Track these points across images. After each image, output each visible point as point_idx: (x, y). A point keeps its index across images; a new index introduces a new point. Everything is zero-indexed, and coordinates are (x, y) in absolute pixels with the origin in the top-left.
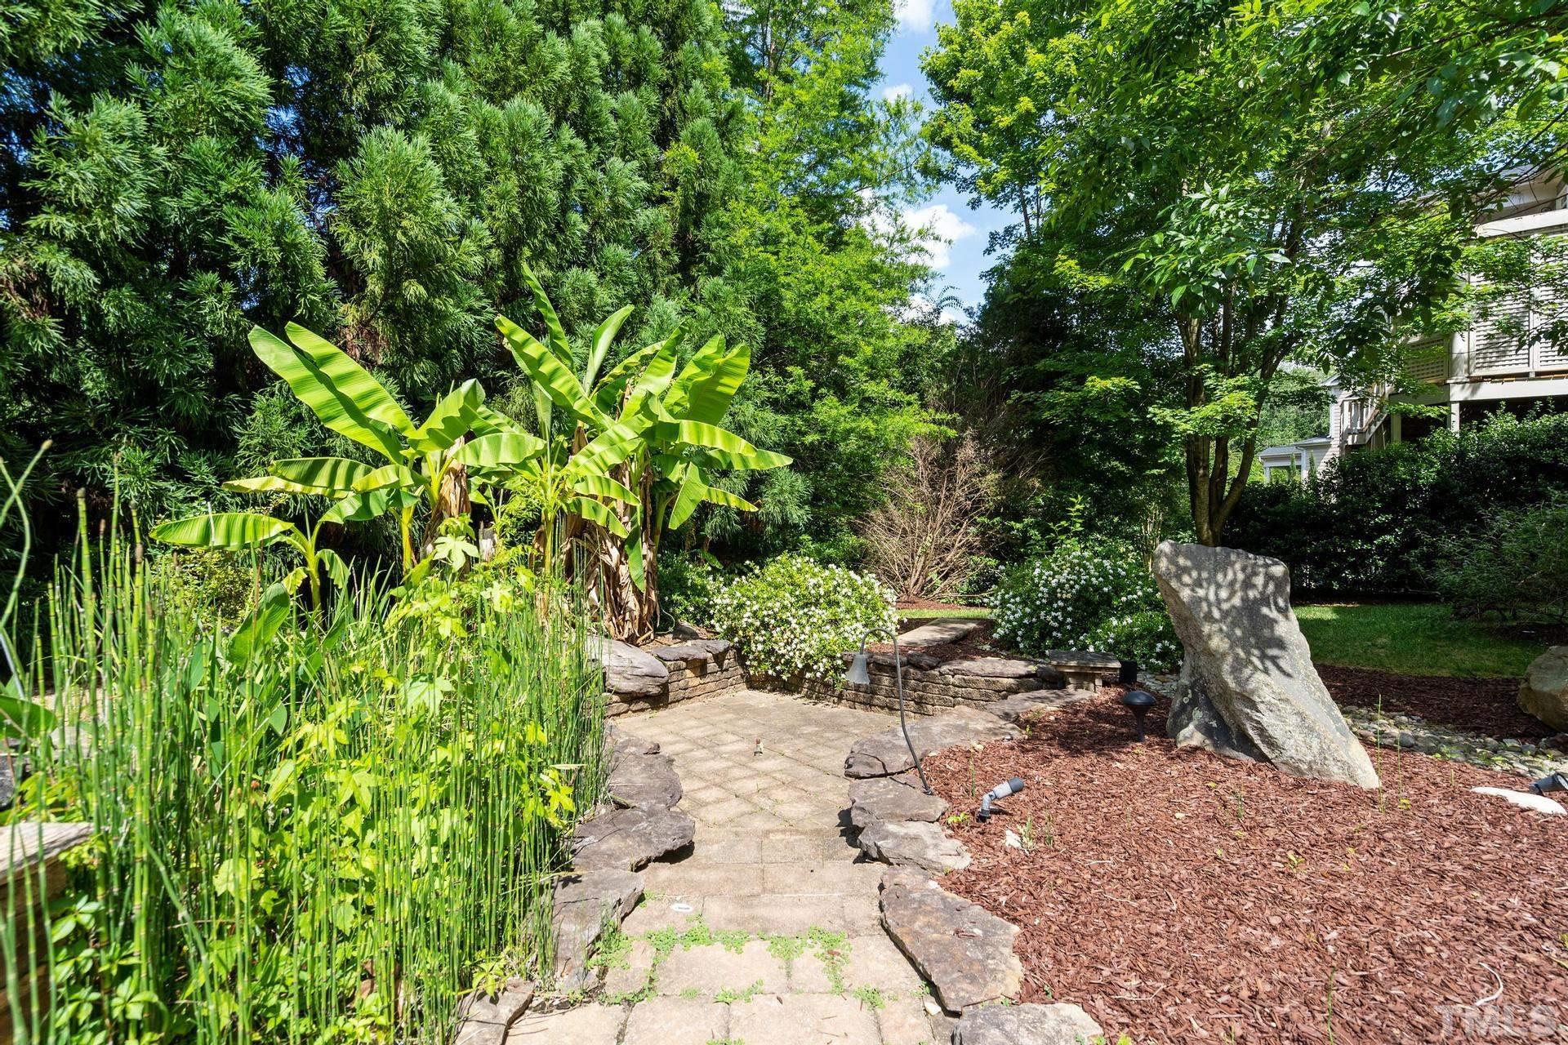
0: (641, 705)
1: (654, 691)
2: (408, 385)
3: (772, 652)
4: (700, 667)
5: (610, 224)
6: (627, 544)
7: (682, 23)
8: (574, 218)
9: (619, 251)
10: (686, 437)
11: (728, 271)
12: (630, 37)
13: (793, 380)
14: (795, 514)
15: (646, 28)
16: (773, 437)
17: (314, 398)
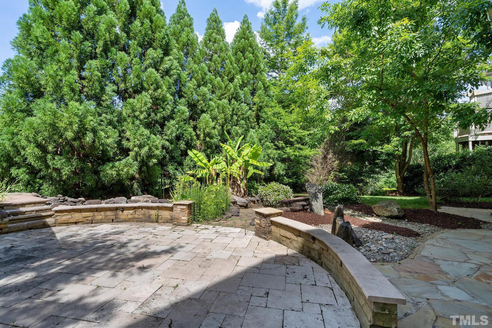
0: (243, 208)
1: (245, 205)
3: (267, 200)
4: (254, 202)
5: (241, 117)
6: (242, 180)
7: (257, 69)
8: (235, 116)
9: (243, 122)
10: (250, 162)
11: (266, 121)
12: (246, 76)
13: (281, 144)
14: (282, 172)
15: (249, 73)
16: (276, 156)
17: (196, 159)
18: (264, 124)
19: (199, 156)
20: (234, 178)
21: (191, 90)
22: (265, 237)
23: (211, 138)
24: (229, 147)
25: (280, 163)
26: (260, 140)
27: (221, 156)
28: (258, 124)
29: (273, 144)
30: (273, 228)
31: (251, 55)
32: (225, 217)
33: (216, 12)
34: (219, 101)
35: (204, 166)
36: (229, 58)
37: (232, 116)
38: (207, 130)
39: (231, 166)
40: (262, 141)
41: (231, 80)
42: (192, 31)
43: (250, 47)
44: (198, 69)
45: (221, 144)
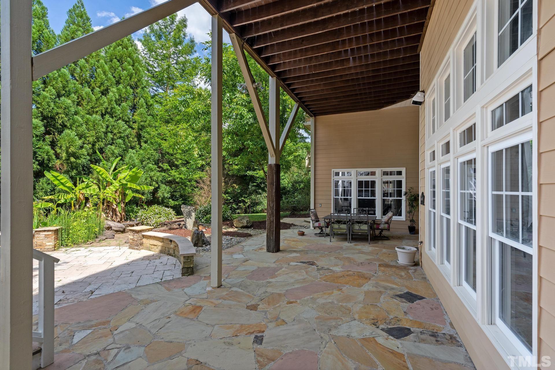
0: (119, 232)
1: (122, 230)
2: (71, 175)
4: (132, 226)
5: (118, 135)
6: (118, 204)
7: (138, 84)
8: (109, 134)
9: (120, 141)
10: (129, 186)
11: (149, 142)
12: (124, 90)
13: (166, 166)
14: (166, 195)
15: (128, 87)
16: (160, 179)
17: (56, 182)
18: (146, 145)
19: (61, 179)
20: (109, 202)
21: (47, 100)
22: (137, 248)
23: (77, 158)
24: (102, 169)
25: (164, 186)
26: (142, 161)
27: (91, 178)
28: (140, 144)
29: (156, 166)
30: (144, 240)
31: (131, 67)
32: (97, 240)
33: (82, 5)
34: (88, 116)
35: (67, 190)
36: (102, 67)
37: (106, 133)
38: (72, 149)
39: (105, 189)
40: (144, 163)
41: (105, 93)
42: (47, 27)
43: (129, 57)
44: (57, 75)
45: (92, 166)
